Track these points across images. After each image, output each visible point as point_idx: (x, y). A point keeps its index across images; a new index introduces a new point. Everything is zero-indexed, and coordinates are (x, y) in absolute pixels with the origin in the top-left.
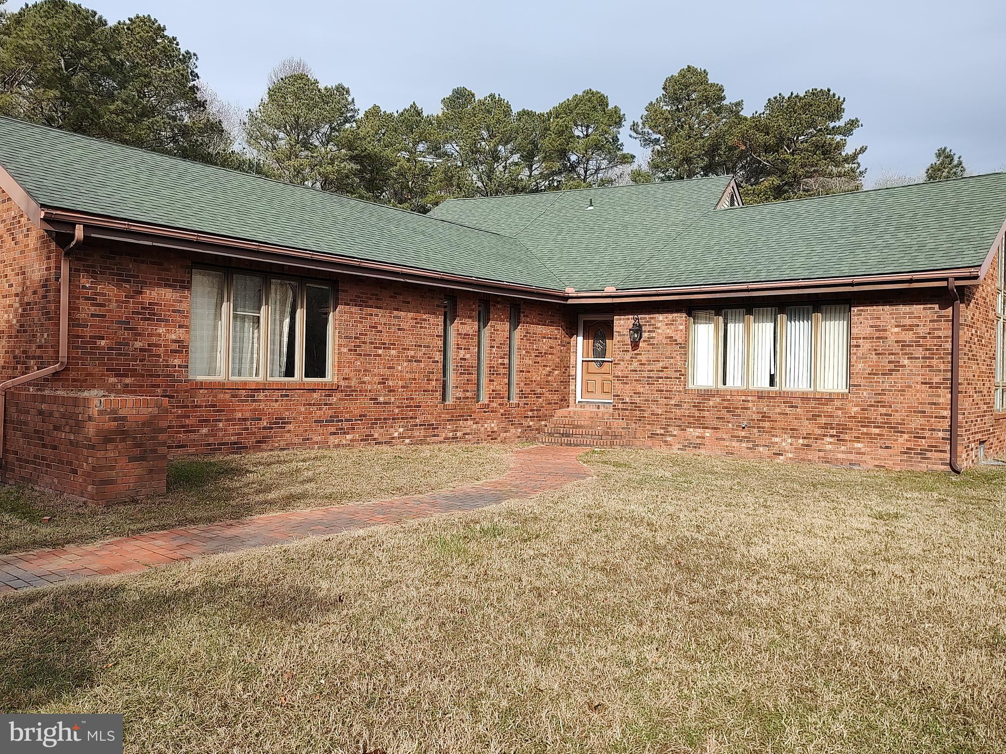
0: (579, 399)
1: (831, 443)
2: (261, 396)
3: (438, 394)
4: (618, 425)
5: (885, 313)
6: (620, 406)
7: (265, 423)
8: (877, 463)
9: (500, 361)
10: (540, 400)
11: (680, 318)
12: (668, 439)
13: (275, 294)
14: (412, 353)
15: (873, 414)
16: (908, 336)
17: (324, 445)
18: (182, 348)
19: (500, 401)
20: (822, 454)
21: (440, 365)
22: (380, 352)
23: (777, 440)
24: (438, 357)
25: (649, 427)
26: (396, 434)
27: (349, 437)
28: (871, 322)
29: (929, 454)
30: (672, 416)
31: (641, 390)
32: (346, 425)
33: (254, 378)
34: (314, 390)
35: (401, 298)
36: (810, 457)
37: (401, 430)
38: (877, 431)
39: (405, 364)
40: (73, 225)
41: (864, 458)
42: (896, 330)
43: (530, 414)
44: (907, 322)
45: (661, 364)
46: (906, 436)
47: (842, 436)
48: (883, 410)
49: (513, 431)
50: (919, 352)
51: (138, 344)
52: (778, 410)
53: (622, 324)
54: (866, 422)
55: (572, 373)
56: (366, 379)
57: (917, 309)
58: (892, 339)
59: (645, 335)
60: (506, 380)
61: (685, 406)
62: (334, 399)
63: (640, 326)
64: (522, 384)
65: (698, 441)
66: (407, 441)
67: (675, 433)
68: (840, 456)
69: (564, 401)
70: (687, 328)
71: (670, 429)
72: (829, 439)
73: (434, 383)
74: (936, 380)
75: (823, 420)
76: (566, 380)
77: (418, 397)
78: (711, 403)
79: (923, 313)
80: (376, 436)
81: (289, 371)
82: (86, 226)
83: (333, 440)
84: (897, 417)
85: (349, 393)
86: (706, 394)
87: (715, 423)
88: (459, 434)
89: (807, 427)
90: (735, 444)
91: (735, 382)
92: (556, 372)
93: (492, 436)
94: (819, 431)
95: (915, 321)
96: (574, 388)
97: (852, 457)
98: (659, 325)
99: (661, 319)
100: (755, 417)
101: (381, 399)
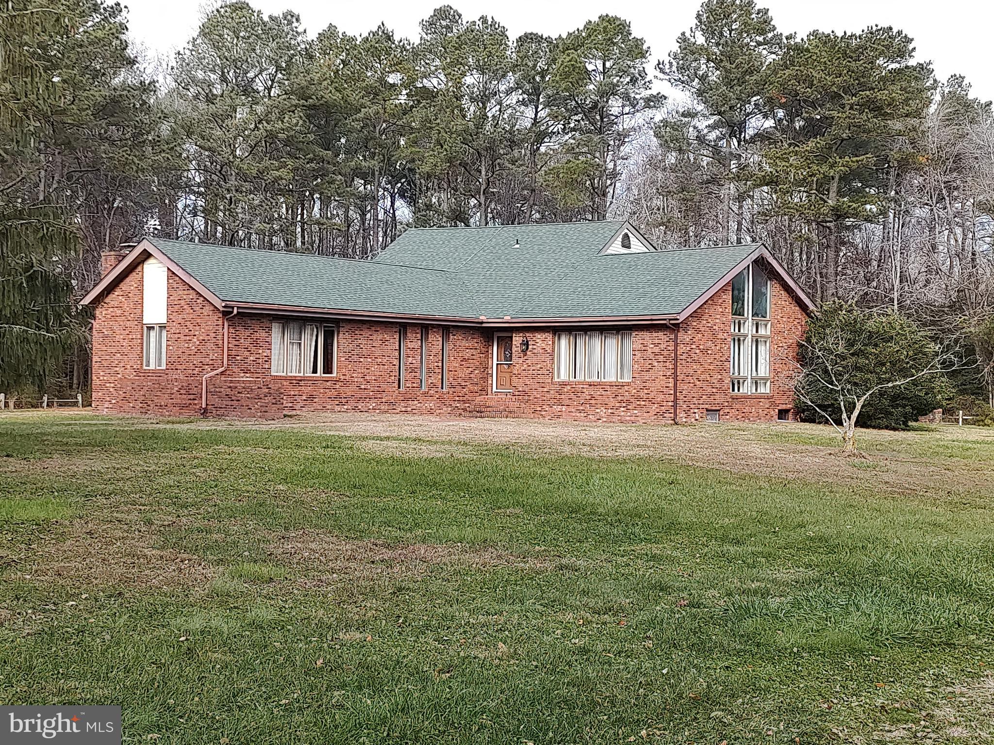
0: (494, 389)
1: (623, 411)
2: (302, 383)
3: (396, 385)
4: (514, 405)
5: (646, 335)
6: (517, 393)
7: (304, 398)
8: (644, 421)
9: (436, 364)
10: (465, 390)
11: (549, 336)
12: (543, 413)
13: (308, 331)
14: (380, 360)
15: (642, 394)
16: (657, 350)
17: (333, 411)
18: (268, 359)
19: (436, 390)
20: (619, 418)
21: (397, 367)
22: (362, 360)
23: (598, 411)
24: (396, 362)
25: (533, 406)
26: (371, 407)
27: (345, 407)
28: (641, 341)
29: (665, 415)
30: (545, 398)
31: (528, 383)
32: (344, 400)
33: (297, 375)
34: (327, 381)
35: (373, 329)
36: (614, 420)
37: (374, 405)
38: (643, 403)
39: (376, 367)
40: (233, 308)
41: (639, 418)
42: (652, 346)
43: (457, 399)
44: (657, 341)
45: (539, 366)
46: (656, 405)
47: (629, 407)
48: (646, 391)
49: (445, 409)
50: (661, 358)
51: (252, 358)
52: (599, 393)
53: (517, 340)
54: (639, 398)
55: (490, 372)
56: (354, 375)
57: (660, 334)
58: (650, 351)
59: (530, 347)
60: (440, 377)
61: (552, 392)
62: (337, 386)
63: (527, 342)
64: (451, 379)
65: (560, 414)
66: (378, 411)
67: (547, 409)
68: (628, 418)
69: (484, 390)
70: (553, 343)
71: (544, 407)
72: (622, 409)
73: (393, 378)
74: (669, 374)
75: (620, 398)
76: (486, 376)
77: (384, 386)
78: (565, 390)
79: (663, 337)
80: (360, 407)
81: (315, 371)
82: (238, 308)
83: (337, 408)
84: (652, 395)
85: (345, 383)
86: (564, 384)
87: (567, 402)
88: (409, 409)
89: (612, 402)
90: (578, 414)
91: (580, 377)
92: (477, 372)
93: (431, 412)
94: (618, 405)
95: (660, 341)
96: (491, 382)
97: (632, 418)
98: (538, 341)
99: (539, 336)
100: (588, 398)
101: (363, 387)
